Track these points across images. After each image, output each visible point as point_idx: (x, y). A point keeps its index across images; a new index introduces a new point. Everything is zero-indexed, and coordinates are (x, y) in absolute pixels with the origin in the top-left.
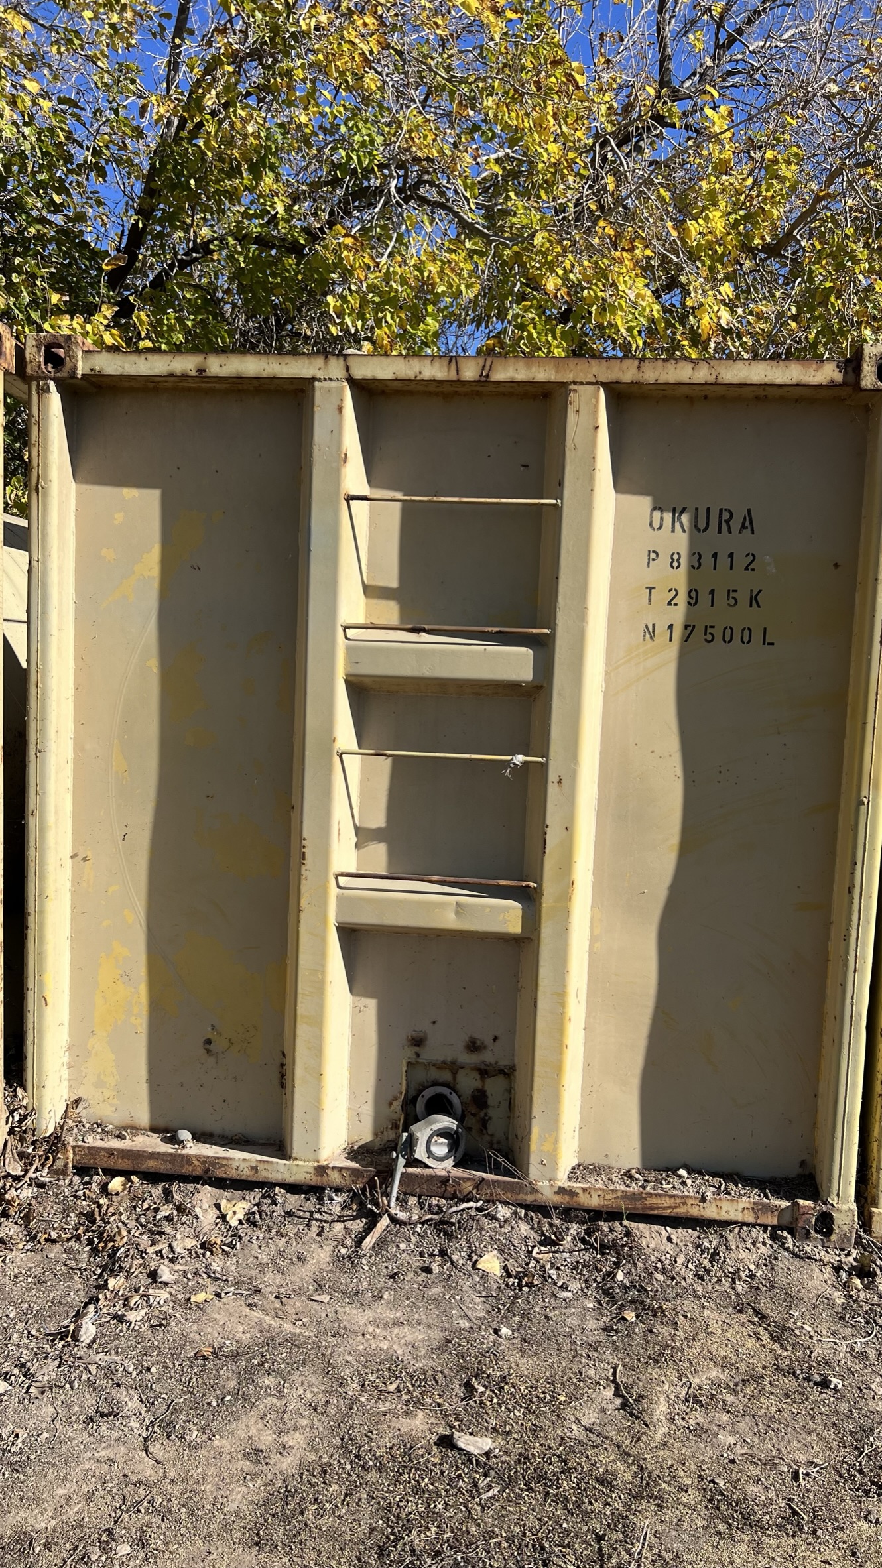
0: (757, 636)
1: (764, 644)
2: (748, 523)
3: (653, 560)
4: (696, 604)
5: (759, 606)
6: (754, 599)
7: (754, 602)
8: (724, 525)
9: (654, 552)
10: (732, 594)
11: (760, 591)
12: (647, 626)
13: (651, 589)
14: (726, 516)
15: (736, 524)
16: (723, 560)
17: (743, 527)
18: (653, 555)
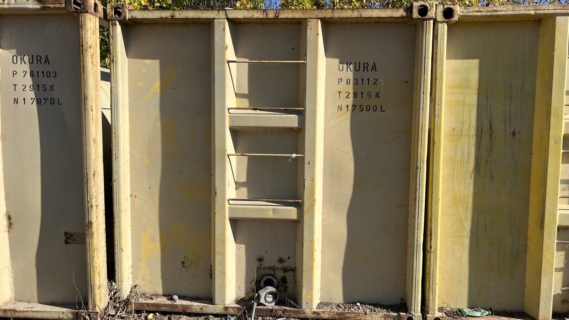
0: (379, 109)
1: (381, 111)
2: (374, 67)
3: (340, 82)
4: (356, 97)
5: (379, 98)
6: (377, 95)
7: (377, 96)
8: (365, 69)
9: (340, 79)
10: (369, 93)
11: (379, 92)
12: (339, 106)
13: (340, 92)
14: (366, 65)
15: (370, 68)
16: (365, 81)
17: (372, 69)
18: (340, 80)
